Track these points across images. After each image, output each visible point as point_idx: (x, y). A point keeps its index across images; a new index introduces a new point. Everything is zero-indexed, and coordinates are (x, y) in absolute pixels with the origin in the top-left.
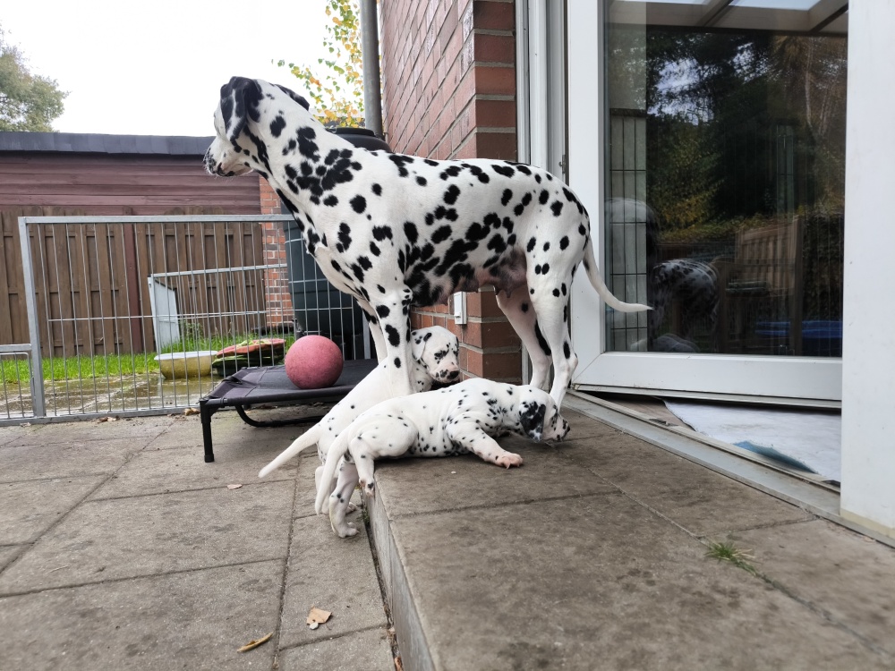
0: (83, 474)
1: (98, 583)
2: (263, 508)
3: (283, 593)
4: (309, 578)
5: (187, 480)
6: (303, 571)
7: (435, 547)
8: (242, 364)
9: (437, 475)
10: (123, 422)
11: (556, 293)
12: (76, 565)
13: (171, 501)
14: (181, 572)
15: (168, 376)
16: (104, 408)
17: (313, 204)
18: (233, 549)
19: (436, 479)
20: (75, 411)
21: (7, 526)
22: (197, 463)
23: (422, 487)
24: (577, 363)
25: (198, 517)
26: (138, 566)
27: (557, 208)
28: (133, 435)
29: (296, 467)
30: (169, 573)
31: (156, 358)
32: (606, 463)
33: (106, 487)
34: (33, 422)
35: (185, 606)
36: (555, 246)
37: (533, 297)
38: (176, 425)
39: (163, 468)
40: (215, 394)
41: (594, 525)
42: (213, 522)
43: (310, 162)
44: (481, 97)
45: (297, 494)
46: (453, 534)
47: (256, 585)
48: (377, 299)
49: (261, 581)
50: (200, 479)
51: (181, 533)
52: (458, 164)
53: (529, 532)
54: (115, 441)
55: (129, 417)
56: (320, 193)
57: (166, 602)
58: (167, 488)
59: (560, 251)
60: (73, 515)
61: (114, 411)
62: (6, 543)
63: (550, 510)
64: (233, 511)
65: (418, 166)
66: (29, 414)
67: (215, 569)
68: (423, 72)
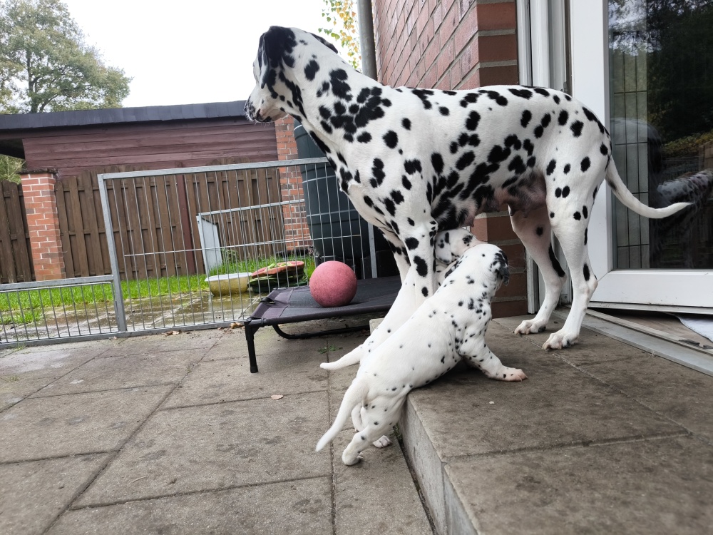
0: (156, 384)
1: (171, 496)
2: (304, 420)
3: (334, 517)
4: (357, 500)
5: (237, 390)
6: (350, 492)
7: (505, 504)
8: (274, 285)
9: (475, 405)
10: (184, 334)
11: (577, 216)
12: (152, 475)
13: (226, 411)
14: (240, 487)
15: (216, 294)
16: (169, 323)
17: (347, 142)
18: (283, 464)
19: (476, 410)
20: (148, 326)
21: (99, 433)
22: (244, 373)
23: (465, 420)
24: (596, 285)
25: (250, 428)
26: (204, 479)
27: (577, 128)
28: (192, 347)
29: (326, 378)
30: (230, 488)
31: (206, 280)
32: (650, 393)
33: (174, 396)
34: (118, 336)
35: (247, 527)
36: (576, 168)
37: (553, 221)
38: (225, 338)
39: (218, 378)
40: (255, 315)
41: (679, 480)
42: (263, 434)
43: (343, 102)
44: (484, 33)
45: (332, 405)
46: (519, 486)
47: (308, 507)
48: (406, 232)
49: (312, 502)
50: (248, 389)
51: (237, 445)
52: (475, 91)
53: (606, 487)
54: (180, 352)
55: (189, 330)
56: (354, 130)
57: (230, 520)
58: (223, 398)
59: (581, 173)
60: (150, 424)
61: (177, 325)
62: (98, 451)
63: (615, 456)
64: (278, 422)
65: (438, 98)
66: (115, 329)
67: (269, 486)
68: (418, 22)
